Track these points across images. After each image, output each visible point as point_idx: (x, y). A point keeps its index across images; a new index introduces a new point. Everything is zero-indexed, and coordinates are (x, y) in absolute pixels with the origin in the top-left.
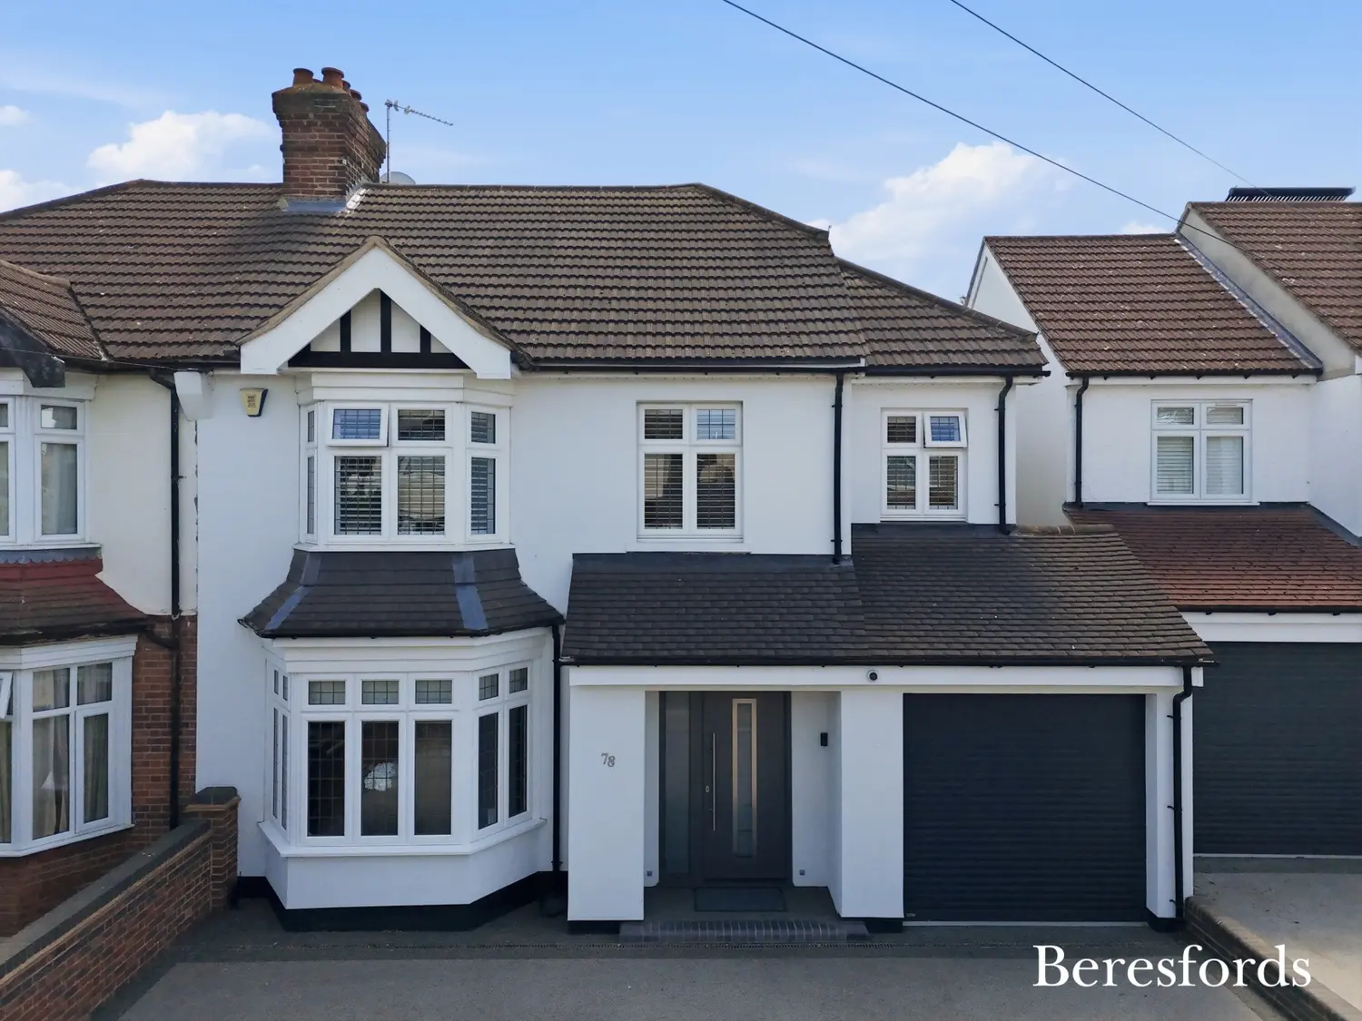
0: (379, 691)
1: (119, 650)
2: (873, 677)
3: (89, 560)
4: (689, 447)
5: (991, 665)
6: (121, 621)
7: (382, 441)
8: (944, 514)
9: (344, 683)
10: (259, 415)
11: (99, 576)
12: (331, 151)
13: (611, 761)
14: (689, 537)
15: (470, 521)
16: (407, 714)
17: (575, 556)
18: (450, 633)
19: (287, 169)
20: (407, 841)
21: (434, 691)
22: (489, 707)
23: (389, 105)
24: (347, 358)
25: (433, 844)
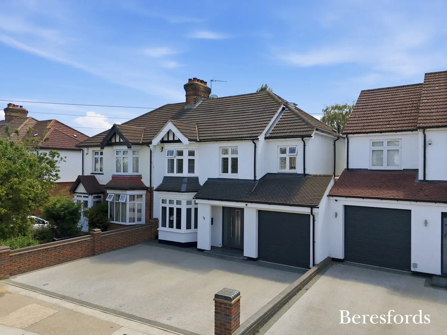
0: (171, 202)
1: (143, 192)
2: (246, 205)
3: (140, 177)
4: (230, 156)
5: (269, 204)
6: (143, 188)
7: (174, 156)
8: (292, 171)
9: (166, 200)
10: (162, 151)
11: (141, 180)
12: (193, 95)
13: (204, 218)
14: (230, 175)
15: (188, 171)
16: (175, 206)
17: (208, 178)
18: (179, 192)
19: (187, 99)
20: (175, 229)
21: (179, 202)
22: (189, 207)
23: (211, 81)
24: (168, 142)
25: (178, 231)
